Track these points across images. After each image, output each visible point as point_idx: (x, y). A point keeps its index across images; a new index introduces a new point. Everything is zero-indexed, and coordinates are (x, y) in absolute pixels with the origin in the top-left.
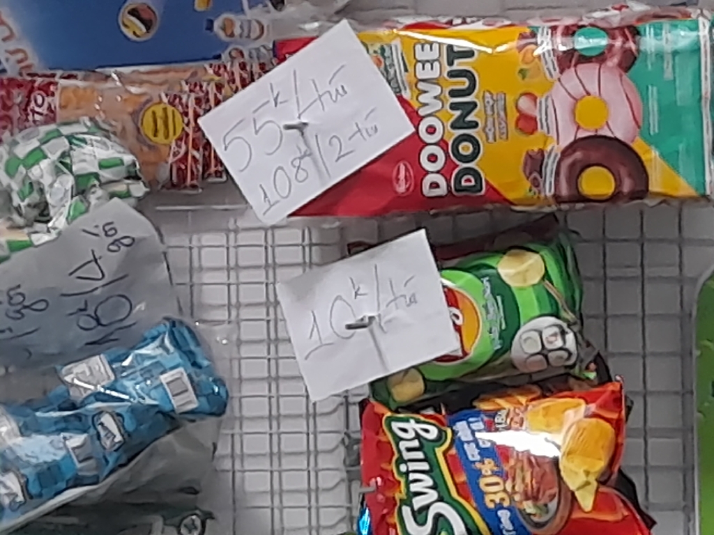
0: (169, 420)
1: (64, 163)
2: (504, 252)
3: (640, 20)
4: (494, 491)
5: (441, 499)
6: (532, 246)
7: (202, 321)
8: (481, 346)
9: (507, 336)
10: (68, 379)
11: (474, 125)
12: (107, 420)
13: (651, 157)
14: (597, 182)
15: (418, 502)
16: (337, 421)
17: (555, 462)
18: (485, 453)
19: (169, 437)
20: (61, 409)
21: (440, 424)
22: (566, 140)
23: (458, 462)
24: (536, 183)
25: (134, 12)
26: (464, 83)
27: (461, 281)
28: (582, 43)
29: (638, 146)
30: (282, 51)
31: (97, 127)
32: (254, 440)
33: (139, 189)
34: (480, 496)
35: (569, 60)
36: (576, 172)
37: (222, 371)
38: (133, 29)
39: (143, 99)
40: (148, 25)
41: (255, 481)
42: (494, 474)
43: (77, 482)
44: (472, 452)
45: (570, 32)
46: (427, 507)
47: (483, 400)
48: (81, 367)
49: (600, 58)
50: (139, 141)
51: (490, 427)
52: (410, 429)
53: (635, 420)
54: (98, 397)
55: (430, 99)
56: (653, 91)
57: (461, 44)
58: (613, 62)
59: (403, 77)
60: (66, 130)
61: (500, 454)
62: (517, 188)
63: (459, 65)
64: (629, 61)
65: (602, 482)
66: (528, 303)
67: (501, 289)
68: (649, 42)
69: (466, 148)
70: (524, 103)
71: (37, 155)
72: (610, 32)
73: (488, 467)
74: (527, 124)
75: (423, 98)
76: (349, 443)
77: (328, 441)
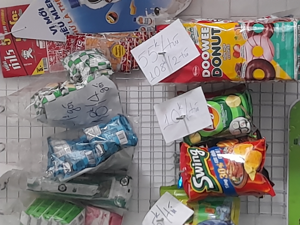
0: (119, 147)
1: (87, 63)
2: (227, 95)
3: (274, 22)
4: (223, 173)
5: (205, 175)
6: (236, 94)
7: (130, 115)
8: (219, 126)
9: (228, 123)
10: (86, 133)
11: (220, 54)
12: (99, 146)
13: (277, 66)
14: (259, 74)
15: (198, 176)
16: (172, 148)
17: (243, 164)
18: (220, 161)
19: (118, 153)
20: (84, 142)
21: (205, 150)
22: (249, 60)
23: (211, 163)
24: (239, 74)
25: (110, 15)
26: (217, 41)
27: (214, 105)
28: (255, 28)
29: (273, 62)
30: (158, 28)
31: (98, 52)
32: (145, 154)
33: (111, 72)
34: (218, 174)
35: (251, 34)
36: (252, 70)
37: (136, 131)
38: (110, 20)
39: (113, 43)
40: (115, 19)
41: (145, 167)
42: (223, 168)
43: (88, 166)
44: (216, 160)
45: (252, 25)
46: (200, 178)
47: (220, 144)
48: (91, 129)
49: (261, 33)
50: (111, 57)
51: (222, 152)
52: (196, 152)
53: (269, 151)
54: (96, 139)
55: (206, 46)
56: (278, 44)
57: (216, 28)
58: (265, 35)
59: (197, 38)
60: (88, 53)
61: (225, 161)
62: (233, 75)
63: (215, 35)
64: (270, 35)
65: (258, 171)
66: (235, 112)
67: (227, 108)
68: (277, 29)
69: (216, 62)
70: (236, 48)
71: (79, 60)
72: (265, 25)
73: (221, 165)
74: (237, 54)
75: (203, 45)
76: (176, 156)
77: (169, 155)
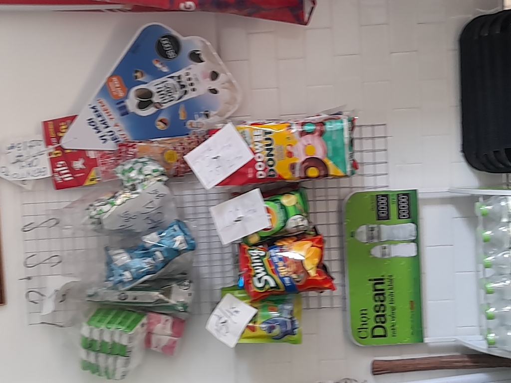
0: (178, 252)
1: (140, 172)
2: (283, 194)
3: (326, 120)
4: (283, 272)
5: (267, 275)
6: (291, 193)
7: (186, 219)
8: (277, 225)
9: (285, 221)
10: (145, 240)
11: (272, 155)
13: (330, 163)
14: (313, 172)
15: (259, 276)
16: (229, 250)
17: (302, 261)
18: (280, 259)
19: (177, 258)
20: (142, 250)
21: (266, 251)
22: (303, 158)
23: (271, 262)
24: (293, 173)
25: (161, 121)
26: (269, 142)
27: (271, 205)
28: (307, 128)
29: (326, 160)
30: (211, 132)
31: (151, 160)
32: (204, 258)
33: (165, 178)
34: (278, 273)
35: (303, 133)
36: (307, 168)
37: (194, 235)
38: (160, 126)
39: (164, 149)
40: (165, 124)
41: (204, 271)
42: (284, 266)
43: (148, 273)
44: (275, 259)
45: (303, 124)
46: (261, 278)
47: (279, 242)
48: (148, 237)
49: (311, 133)
50: (165, 164)
51: (281, 251)
52: (256, 253)
53: (326, 246)
54: (155, 246)
55: (260, 147)
56: (329, 143)
57: (269, 130)
58: (317, 134)
59: (250, 141)
60: (141, 160)
61: (284, 259)
62: (287, 175)
63: (268, 136)
64: (322, 133)
65: (318, 267)
66: (291, 211)
67: (283, 207)
68: (329, 127)
69: (271, 163)
70: (289, 148)
71: (132, 169)
72: (316, 124)
73: (281, 264)
74: (290, 154)
75: (257, 147)
76: (235, 256)
77: (228, 256)
